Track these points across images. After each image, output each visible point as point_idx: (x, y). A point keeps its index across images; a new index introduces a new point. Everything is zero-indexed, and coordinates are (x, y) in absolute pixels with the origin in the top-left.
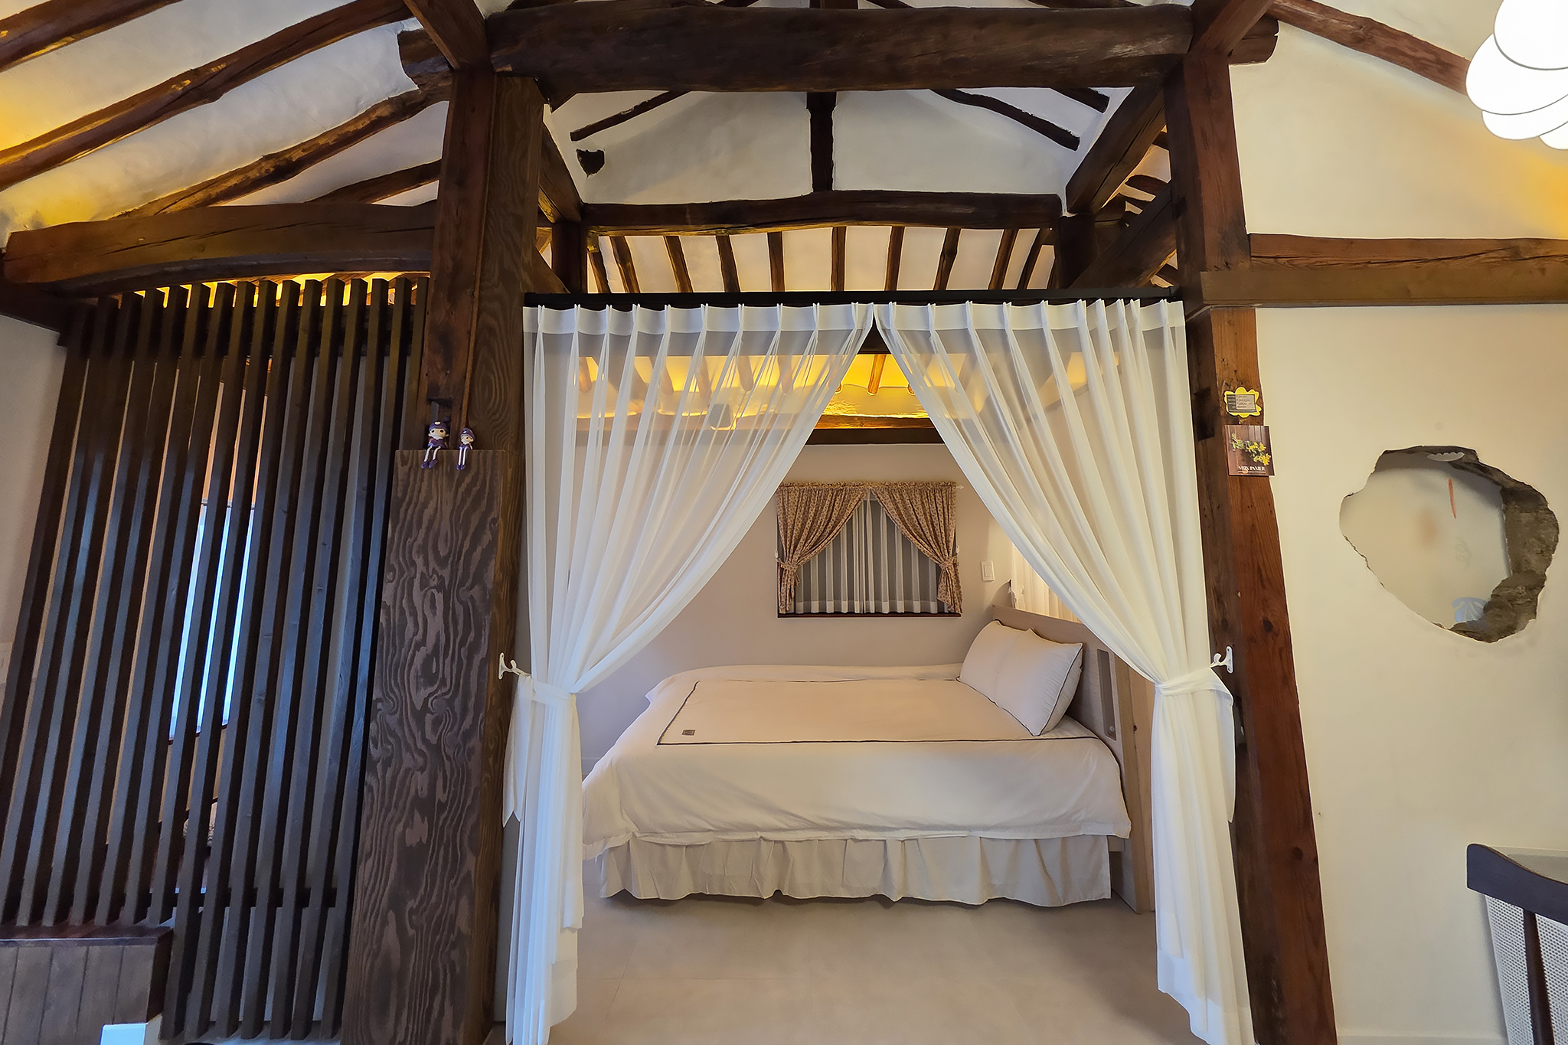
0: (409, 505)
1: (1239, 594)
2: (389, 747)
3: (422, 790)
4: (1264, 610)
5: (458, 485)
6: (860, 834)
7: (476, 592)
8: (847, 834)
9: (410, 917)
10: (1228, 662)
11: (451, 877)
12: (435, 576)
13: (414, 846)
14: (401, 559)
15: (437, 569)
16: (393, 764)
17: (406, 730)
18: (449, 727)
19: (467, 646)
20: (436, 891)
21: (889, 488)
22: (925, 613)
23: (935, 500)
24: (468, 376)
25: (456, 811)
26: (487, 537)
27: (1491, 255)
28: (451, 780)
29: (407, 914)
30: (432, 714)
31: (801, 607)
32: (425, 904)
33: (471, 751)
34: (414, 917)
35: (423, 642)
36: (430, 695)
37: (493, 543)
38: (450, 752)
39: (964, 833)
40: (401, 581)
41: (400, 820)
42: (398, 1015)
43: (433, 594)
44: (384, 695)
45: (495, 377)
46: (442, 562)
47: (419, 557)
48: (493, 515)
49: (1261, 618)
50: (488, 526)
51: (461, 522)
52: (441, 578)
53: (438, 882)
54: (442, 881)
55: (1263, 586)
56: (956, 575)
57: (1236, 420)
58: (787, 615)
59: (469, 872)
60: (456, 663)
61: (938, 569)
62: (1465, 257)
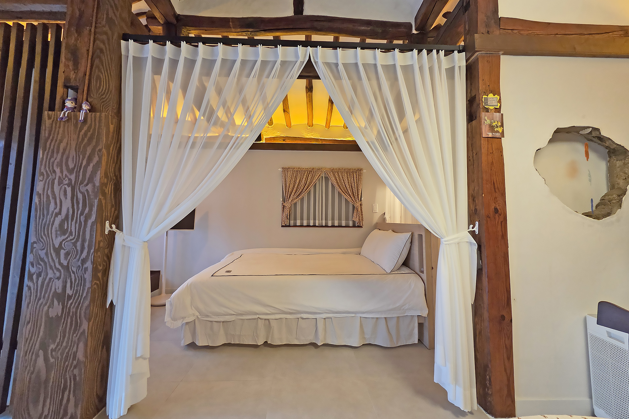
0: (52, 141)
1: (483, 195)
2: (41, 267)
3: (58, 289)
4: (495, 203)
5: (80, 131)
6: (305, 316)
7: (90, 187)
8: (299, 316)
9: (51, 353)
10: (476, 229)
11: (74, 333)
12: (67, 178)
13: (54, 317)
14: (47, 169)
15: (68, 175)
16: (42, 276)
17: (50, 258)
18: (74, 256)
19: (84, 215)
20: (66, 339)
21: (333, 171)
22: (347, 226)
23: (353, 176)
24: (88, 74)
25: (78, 299)
26: (96, 159)
27: (615, 33)
28: (75, 284)
29: (50, 351)
30: (65, 250)
31: (292, 223)
32: (59, 347)
33: (86, 269)
34: (54, 353)
35: (60, 213)
36: (63, 240)
37: (99, 163)
38: (74, 269)
39: (353, 315)
40: (47, 181)
41: (46, 304)
42: (45, 402)
43: (65, 188)
44: (37, 240)
45: (103, 76)
46: (71, 171)
47: (57, 168)
48: (99, 147)
49: (493, 207)
50: (96, 153)
51: (81, 150)
52: (70, 179)
53: (67, 335)
54: (69, 336)
55: (495, 191)
56: (361, 209)
57: (487, 110)
58: (286, 226)
59: (84, 330)
60: (78, 223)
61: (354, 207)
62: (602, 34)
